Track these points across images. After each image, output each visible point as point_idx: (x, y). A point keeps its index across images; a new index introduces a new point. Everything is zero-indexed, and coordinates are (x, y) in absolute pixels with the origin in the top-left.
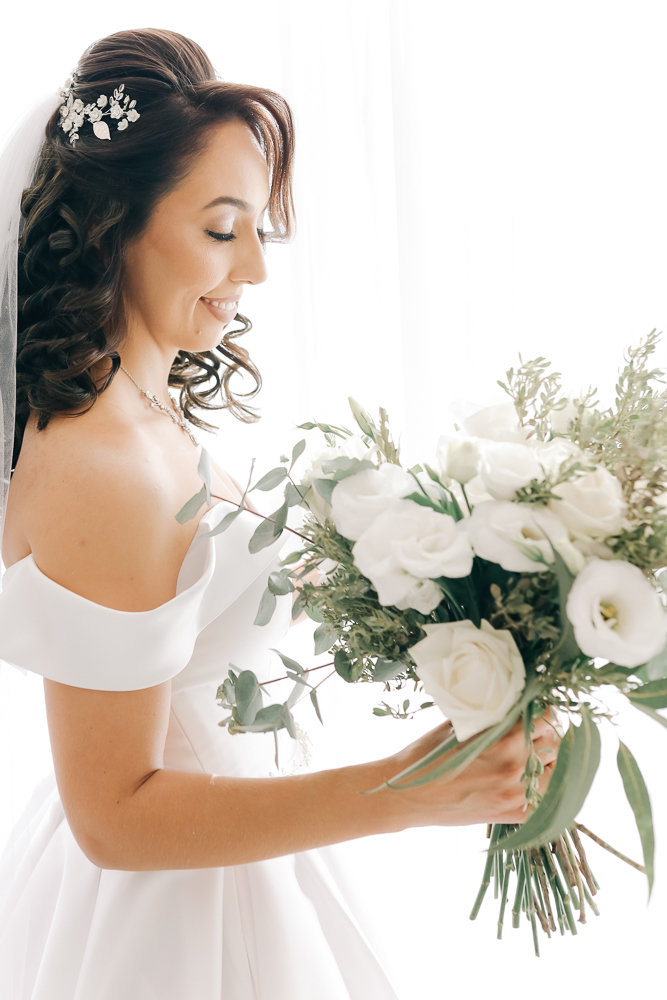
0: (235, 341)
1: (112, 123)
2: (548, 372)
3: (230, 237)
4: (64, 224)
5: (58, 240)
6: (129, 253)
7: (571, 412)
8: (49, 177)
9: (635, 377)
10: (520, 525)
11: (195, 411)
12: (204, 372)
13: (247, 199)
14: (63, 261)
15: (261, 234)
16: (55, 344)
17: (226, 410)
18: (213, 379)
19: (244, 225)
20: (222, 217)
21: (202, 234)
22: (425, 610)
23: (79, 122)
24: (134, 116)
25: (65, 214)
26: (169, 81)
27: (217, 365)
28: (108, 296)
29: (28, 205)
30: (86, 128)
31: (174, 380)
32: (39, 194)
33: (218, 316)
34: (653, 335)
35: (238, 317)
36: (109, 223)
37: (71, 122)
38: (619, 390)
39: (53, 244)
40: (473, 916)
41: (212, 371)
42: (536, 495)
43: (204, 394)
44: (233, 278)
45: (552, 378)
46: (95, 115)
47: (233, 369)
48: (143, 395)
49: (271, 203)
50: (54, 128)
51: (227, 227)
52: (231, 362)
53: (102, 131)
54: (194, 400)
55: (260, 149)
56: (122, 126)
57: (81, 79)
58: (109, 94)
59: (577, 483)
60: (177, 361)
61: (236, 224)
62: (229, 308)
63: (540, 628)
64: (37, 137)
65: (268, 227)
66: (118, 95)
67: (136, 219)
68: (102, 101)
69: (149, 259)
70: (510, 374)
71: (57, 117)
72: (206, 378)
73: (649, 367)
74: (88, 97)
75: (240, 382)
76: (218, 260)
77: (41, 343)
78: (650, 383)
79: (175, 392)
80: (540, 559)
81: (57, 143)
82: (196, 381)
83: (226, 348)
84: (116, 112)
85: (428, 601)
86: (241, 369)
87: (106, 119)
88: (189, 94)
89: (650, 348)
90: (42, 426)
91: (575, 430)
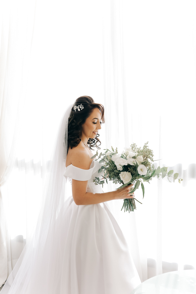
0: (98, 138)
1: (80, 109)
2: (136, 145)
3: (96, 123)
4: (74, 122)
5: (73, 124)
6: (83, 126)
7: (138, 150)
8: (72, 116)
9: (145, 147)
10: (133, 160)
11: (92, 148)
12: (93, 142)
13: (98, 118)
14: (74, 127)
15: (100, 122)
16: (73, 137)
17: (96, 147)
18: (94, 143)
19: (98, 121)
20: (95, 121)
21: (92, 123)
22: (121, 170)
23: (76, 109)
24: (83, 108)
25: (74, 121)
26: (87, 103)
27: (95, 141)
28: (80, 131)
29: (69, 119)
30: (77, 109)
31: (88, 143)
32: (71, 118)
33: (95, 134)
34: (148, 142)
35: (98, 134)
36: (80, 122)
37: (75, 109)
38: (143, 148)
39: (73, 125)
40: (121, 210)
41: (94, 142)
42: (134, 157)
43: (93, 145)
44: (97, 129)
45: (136, 146)
46: (78, 108)
47: (97, 142)
48: (85, 144)
49: (102, 118)
50: (73, 109)
51: (96, 122)
52: (97, 141)
53: (79, 110)
54: (91, 146)
55: (100, 112)
56: (82, 109)
57: (76, 103)
58: (80, 105)
59: (139, 156)
60: (89, 140)
61: (97, 121)
62: (96, 133)
63: (134, 172)
64: (70, 110)
65: (101, 121)
66: (81, 105)
67: (84, 121)
68: (79, 106)
69: (85, 127)
70: (132, 145)
71: (73, 108)
72: (93, 143)
73: (147, 146)
74: (77, 105)
75: (98, 143)
76: (95, 126)
77: (71, 138)
78: (147, 147)
79: (89, 145)
80: (135, 164)
81: (73, 112)
82: (92, 143)
83: (96, 138)
84: (81, 107)
85: (121, 169)
86: (98, 142)
87: (79, 108)
88: (90, 105)
89: (147, 143)
90: (71, 148)
91: (138, 152)
